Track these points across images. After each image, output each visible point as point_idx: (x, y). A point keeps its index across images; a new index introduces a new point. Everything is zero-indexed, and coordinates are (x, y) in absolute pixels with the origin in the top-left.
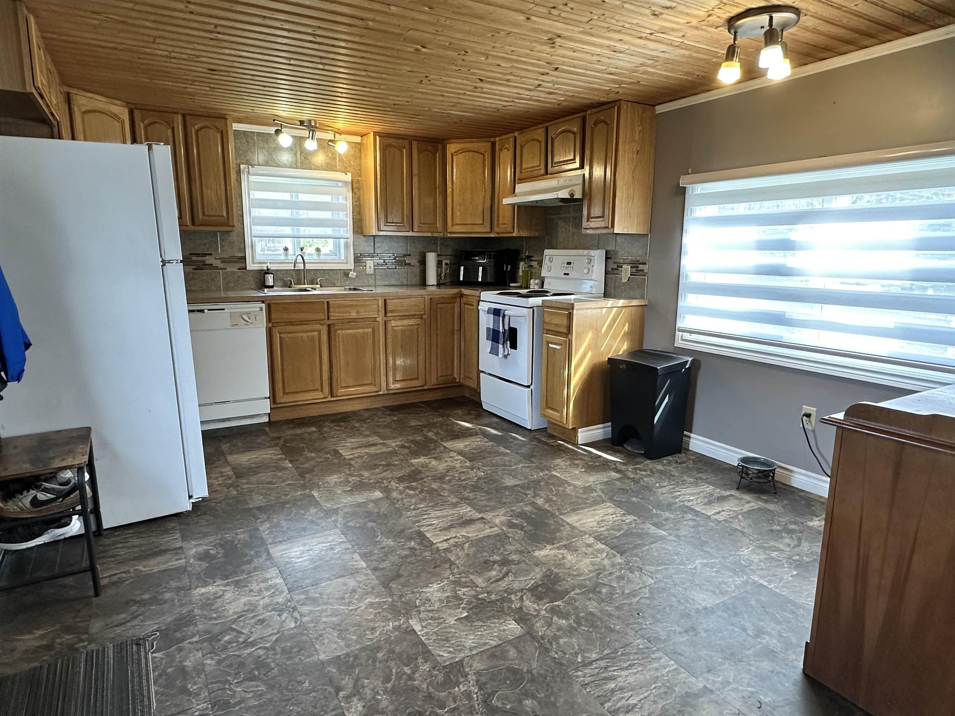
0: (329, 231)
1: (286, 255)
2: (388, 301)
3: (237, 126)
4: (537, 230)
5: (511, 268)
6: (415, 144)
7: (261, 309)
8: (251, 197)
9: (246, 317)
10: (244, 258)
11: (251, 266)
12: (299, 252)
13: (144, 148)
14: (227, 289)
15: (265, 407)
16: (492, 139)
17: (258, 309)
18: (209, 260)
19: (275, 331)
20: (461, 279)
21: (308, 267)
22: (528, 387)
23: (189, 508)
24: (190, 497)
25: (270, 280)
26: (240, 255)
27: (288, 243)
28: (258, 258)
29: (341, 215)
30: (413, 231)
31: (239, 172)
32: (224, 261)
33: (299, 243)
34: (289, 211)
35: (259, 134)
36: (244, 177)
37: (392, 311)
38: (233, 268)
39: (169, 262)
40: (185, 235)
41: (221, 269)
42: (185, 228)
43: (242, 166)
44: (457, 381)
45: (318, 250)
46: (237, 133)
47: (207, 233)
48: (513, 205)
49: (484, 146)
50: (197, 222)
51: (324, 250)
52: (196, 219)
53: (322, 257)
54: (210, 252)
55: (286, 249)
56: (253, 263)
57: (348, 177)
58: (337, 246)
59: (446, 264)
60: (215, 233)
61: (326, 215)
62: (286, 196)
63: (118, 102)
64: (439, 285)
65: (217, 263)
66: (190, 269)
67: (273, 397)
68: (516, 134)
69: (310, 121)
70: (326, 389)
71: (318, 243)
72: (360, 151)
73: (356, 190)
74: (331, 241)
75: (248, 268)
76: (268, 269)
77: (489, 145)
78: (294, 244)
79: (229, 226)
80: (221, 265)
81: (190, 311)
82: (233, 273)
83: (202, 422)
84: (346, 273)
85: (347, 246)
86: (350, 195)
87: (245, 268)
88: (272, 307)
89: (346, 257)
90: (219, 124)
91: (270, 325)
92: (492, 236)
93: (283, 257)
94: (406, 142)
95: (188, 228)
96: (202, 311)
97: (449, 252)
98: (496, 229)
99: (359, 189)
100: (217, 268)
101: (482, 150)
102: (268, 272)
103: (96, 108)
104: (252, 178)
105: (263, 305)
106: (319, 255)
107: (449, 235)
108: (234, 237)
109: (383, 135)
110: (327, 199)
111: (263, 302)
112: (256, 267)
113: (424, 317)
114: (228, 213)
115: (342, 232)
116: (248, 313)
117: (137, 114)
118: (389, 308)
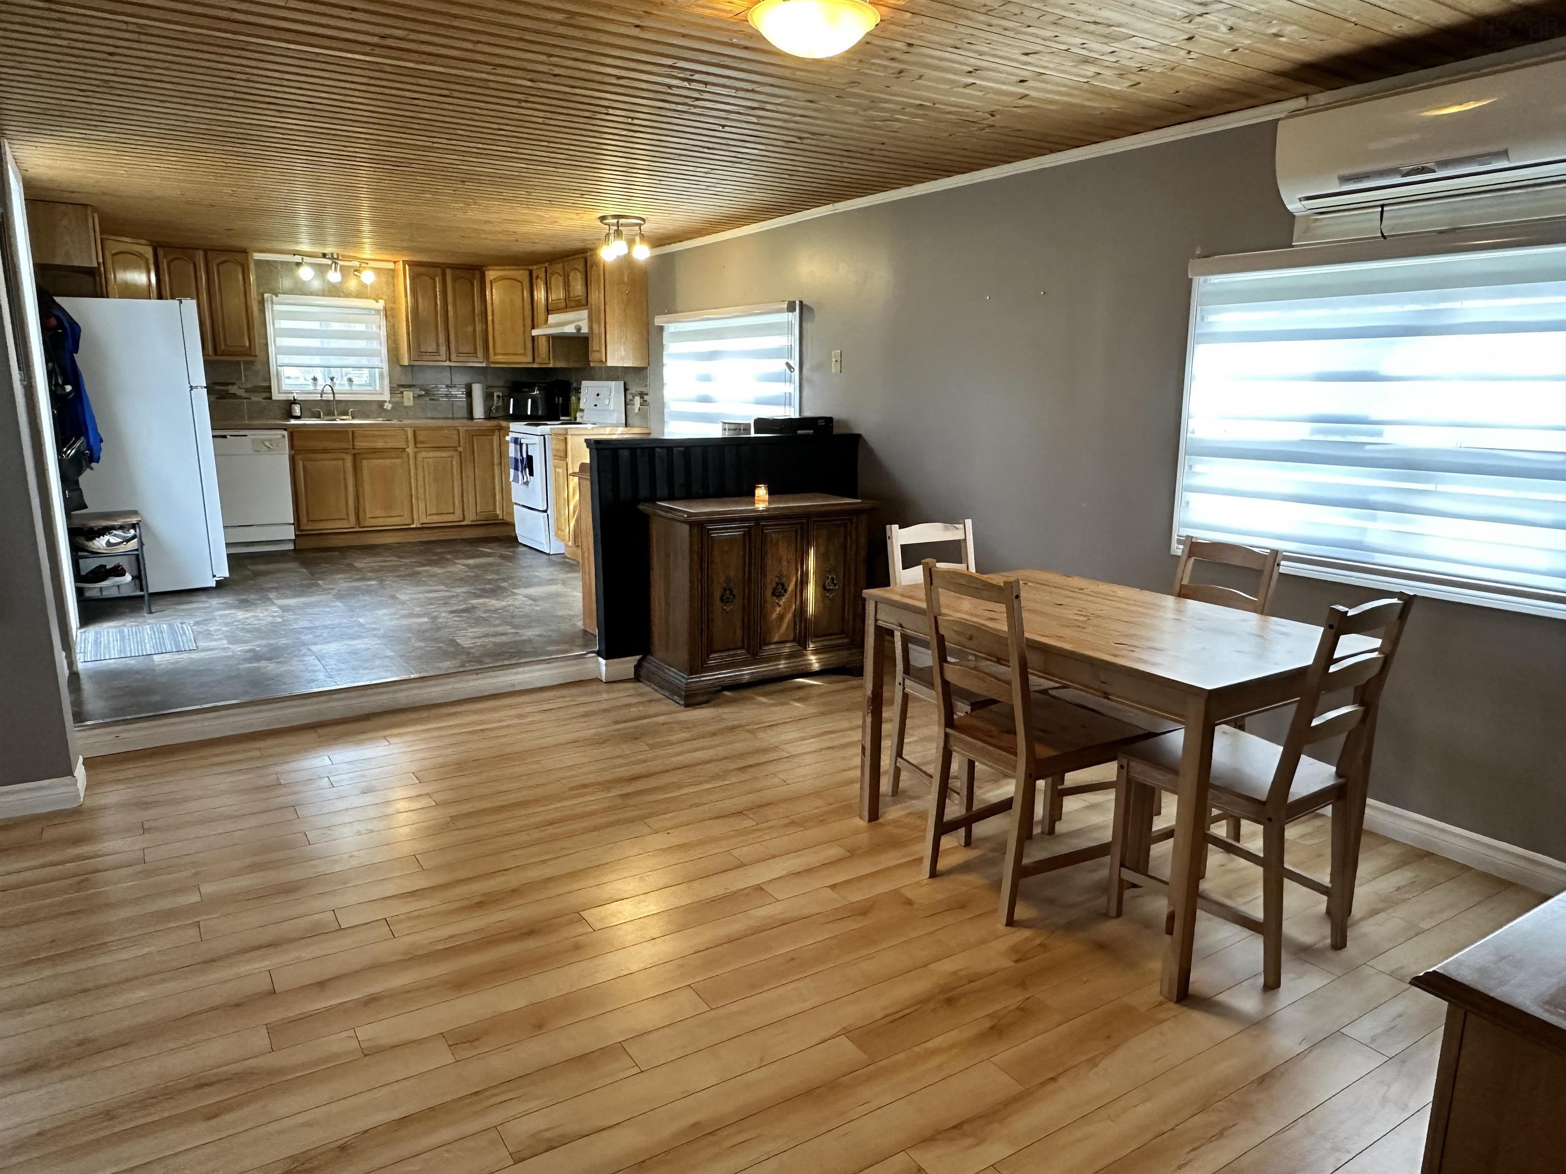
0: (364, 361)
1: (315, 385)
2: (418, 432)
3: (257, 256)
4: (576, 361)
5: (563, 400)
6: (449, 272)
7: (284, 436)
8: (276, 326)
9: (267, 444)
10: (270, 387)
11: (276, 396)
12: (329, 382)
13: (176, 302)
14: (251, 418)
15: (290, 533)
16: (530, 268)
17: (280, 436)
18: (233, 389)
19: (298, 457)
20: (511, 412)
21: (338, 397)
22: (545, 511)
23: (214, 585)
24: (214, 576)
25: (297, 410)
26: (266, 384)
27: (318, 372)
28: (284, 388)
29: (375, 345)
30: (450, 360)
31: (262, 302)
32: (247, 391)
33: (329, 372)
34: (319, 340)
35: (283, 263)
36: (268, 306)
37: (422, 442)
38: (256, 398)
39: (196, 387)
40: (209, 365)
41: (245, 398)
42: (208, 358)
43: (266, 295)
44: (500, 517)
45: (350, 380)
46: (259, 263)
47: (232, 362)
48: (548, 337)
49: (522, 275)
50: (219, 352)
51: (356, 381)
52: (218, 350)
53: (354, 388)
54: (232, 381)
55: (315, 379)
56: (279, 393)
57: (381, 304)
58: (372, 376)
59: (498, 396)
60: (238, 363)
61: (361, 344)
62: (315, 325)
63: (143, 241)
64: (488, 417)
65: (241, 393)
66: (213, 398)
67: (297, 523)
68: (547, 264)
69: (332, 254)
70: (353, 519)
71: (353, 373)
72: (393, 277)
73: (390, 318)
74: (366, 371)
75: (274, 398)
76: (295, 400)
77: (527, 273)
78: (324, 374)
79: (251, 355)
80: (245, 395)
81: (213, 437)
82: (259, 402)
83: (228, 545)
84: (381, 404)
85: (381, 376)
86: (383, 323)
87: (270, 398)
88: (295, 434)
89: (382, 387)
90: (240, 257)
91: (293, 452)
92: (535, 366)
93: (311, 388)
94: (439, 271)
95: (212, 358)
96: (225, 437)
97: (501, 383)
98: (537, 360)
99: (393, 317)
100: (240, 397)
101: (520, 279)
102: (294, 402)
103: (125, 250)
104: (277, 308)
105: (285, 433)
106: (351, 385)
107: (492, 365)
108: (258, 367)
109: (412, 264)
110: (361, 327)
111: (285, 430)
112: (282, 397)
113: (460, 449)
114: (250, 344)
115: (376, 362)
116: (270, 440)
117: (160, 252)
118: (420, 438)
